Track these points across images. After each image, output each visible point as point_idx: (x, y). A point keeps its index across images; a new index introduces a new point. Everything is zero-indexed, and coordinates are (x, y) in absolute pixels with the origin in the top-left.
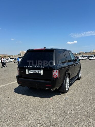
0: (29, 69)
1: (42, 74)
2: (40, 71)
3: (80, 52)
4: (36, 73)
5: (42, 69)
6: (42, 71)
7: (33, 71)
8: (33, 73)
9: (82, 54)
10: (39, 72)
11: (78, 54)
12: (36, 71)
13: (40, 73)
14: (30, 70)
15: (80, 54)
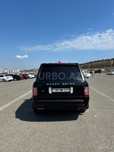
0: (53, 87)
1: (72, 92)
2: (69, 89)
3: (32, 68)
4: (63, 91)
5: (72, 86)
6: (72, 89)
7: (59, 89)
8: (59, 91)
9: (34, 70)
10: (67, 90)
11: (30, 70)
12: (63, 89)
13: (69, 91)
14: (55, 89)
15: (32, 70)
